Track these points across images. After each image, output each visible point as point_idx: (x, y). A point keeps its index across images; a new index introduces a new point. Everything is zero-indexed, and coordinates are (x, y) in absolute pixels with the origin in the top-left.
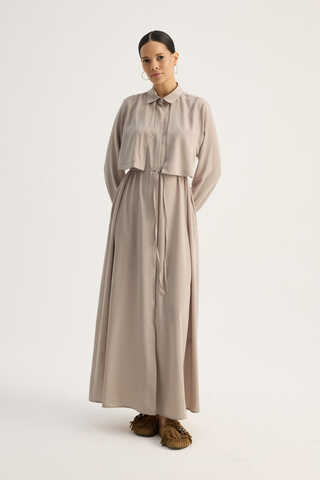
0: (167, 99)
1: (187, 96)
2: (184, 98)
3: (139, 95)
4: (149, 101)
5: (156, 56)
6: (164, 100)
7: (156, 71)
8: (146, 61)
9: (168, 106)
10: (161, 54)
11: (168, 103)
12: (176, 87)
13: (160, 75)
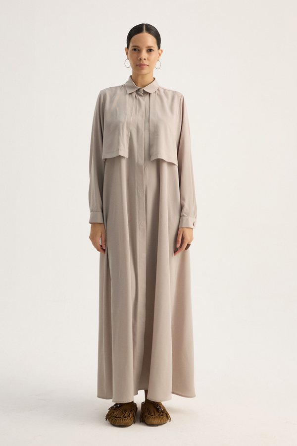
1: (164, 90)
4: (129, 93)
5: (147, 47)
6: (144, 90)
7: (143, 62)
8: (135, 50)
9: (148, 95)
10: (152, 47)
11: (148, 93)
12: (154, 79)
13: (146, 66)
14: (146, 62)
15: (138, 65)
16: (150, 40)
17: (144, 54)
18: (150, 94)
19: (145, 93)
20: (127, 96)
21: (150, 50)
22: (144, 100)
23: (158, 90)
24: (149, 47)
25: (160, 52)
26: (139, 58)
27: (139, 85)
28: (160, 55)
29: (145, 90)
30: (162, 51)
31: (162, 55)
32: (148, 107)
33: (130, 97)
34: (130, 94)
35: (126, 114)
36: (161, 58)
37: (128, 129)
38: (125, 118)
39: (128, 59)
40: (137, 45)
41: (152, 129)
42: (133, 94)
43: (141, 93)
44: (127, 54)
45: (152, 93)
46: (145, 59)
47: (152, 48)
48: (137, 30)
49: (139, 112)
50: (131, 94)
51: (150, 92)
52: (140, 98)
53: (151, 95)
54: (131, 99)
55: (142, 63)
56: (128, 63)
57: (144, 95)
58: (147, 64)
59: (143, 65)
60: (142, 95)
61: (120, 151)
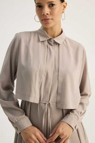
5: (48, 3)
7: (46, 17)
10: (52, 2)
12: (62, 32)
13: (50, 20)
17: (47, 10)
18: (59, 44)
19: (56, 43)
20: (40, 44)
22: (54, 49)
23: (65, 40)
25: (65, 5)
26: (42, 14)
28: (65, 7)
29: (55, 40)
30: (66, 4)
32: (57, 57)
34: (42, 41)
35: (39, 62)
36: (66, 10)
37: (40, 77)
38: (38, 67)
42: (45, 42)
43: (52, 43)
45: (61, 44)
46: (48, 14)
51: (59, 43)
52: (51, 47)
53: (60, 46)
57: (54, 44)
58: (51, 18)
59: (47, 20)
60: (53, 44)
61: (30, 97)
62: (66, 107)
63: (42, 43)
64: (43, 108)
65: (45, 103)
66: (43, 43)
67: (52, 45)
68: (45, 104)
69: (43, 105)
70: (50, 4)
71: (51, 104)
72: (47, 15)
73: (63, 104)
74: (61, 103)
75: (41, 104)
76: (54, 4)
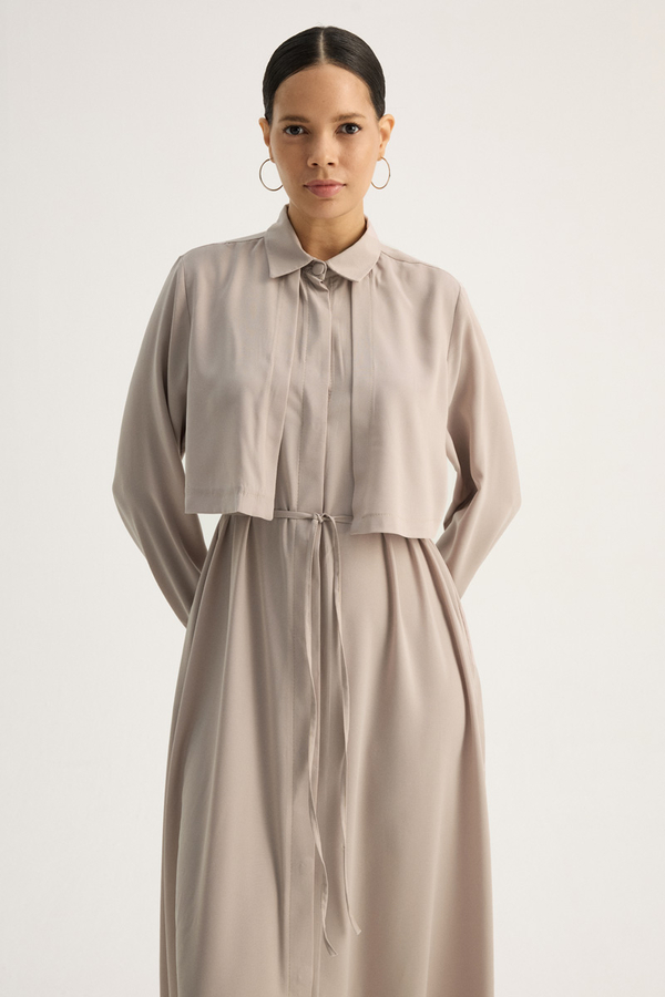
0: (338, 265)
1: (400, 260)
2: (391, 267)
3: (233, 245)
4: (275, 272)
5: (335, 120)
6: (329, 269)
7: (325, 175)
8: (294, 130)
9: (344, 288)
10: (354, 115)
11: (342, 279)
12: (365, 229)
13: (337, 188)
14: (336, 175)
15: (309, 185)
16: (346, 90)
17: (329, 146)
18: (350, 283)
19: (335, 280)
20: (272, 287)
21: (347, 128)
22: (328, 306)
23: (379, 265)
24: (342, 117)
25: (386, 126)
26: (310, 163)
27: (314, 247)
28: (385, 136)
29: (333, 267)
30: (391, 123)
31: (393, 134)
32: (343, 336)
33: (283, 292)
34: (281, 278)
35: (269, 359)
37: (277, 415)
38: (265, 376)
39: (272, 159)
40: (300, 112)
41: (360, 416)
42: (291, 279)
43: (320, 280)
44: (267, 141)
45: (360, 280)
46: (330, 164)
47: (356, 121)
48: (295, 56)
49: (309, 348)
50: (284, 278)
51: (350, 277)
52: (315, 296)
53: (355, 289)
54: (284, 301)
55: (321, 177)
56: (273, 174)
57: (329, 286)
58: (343, 182)
59: (326, 186)
60: (323, 286)
61: (241, 495)
62: (381, 524)
63: (279, 285)
64: (304, 535)
65: (309, 515)
66: (283, 283)
67: (319, 289)
68: (310, 519)
69: (302, 524)
70: (343, 125)
71: (332, 518)
72: (330, 169)
73: (371, 515)
74: (366, 512)
75: (294, 522)
76: (355, 125)
